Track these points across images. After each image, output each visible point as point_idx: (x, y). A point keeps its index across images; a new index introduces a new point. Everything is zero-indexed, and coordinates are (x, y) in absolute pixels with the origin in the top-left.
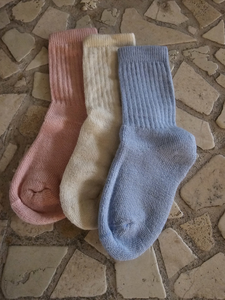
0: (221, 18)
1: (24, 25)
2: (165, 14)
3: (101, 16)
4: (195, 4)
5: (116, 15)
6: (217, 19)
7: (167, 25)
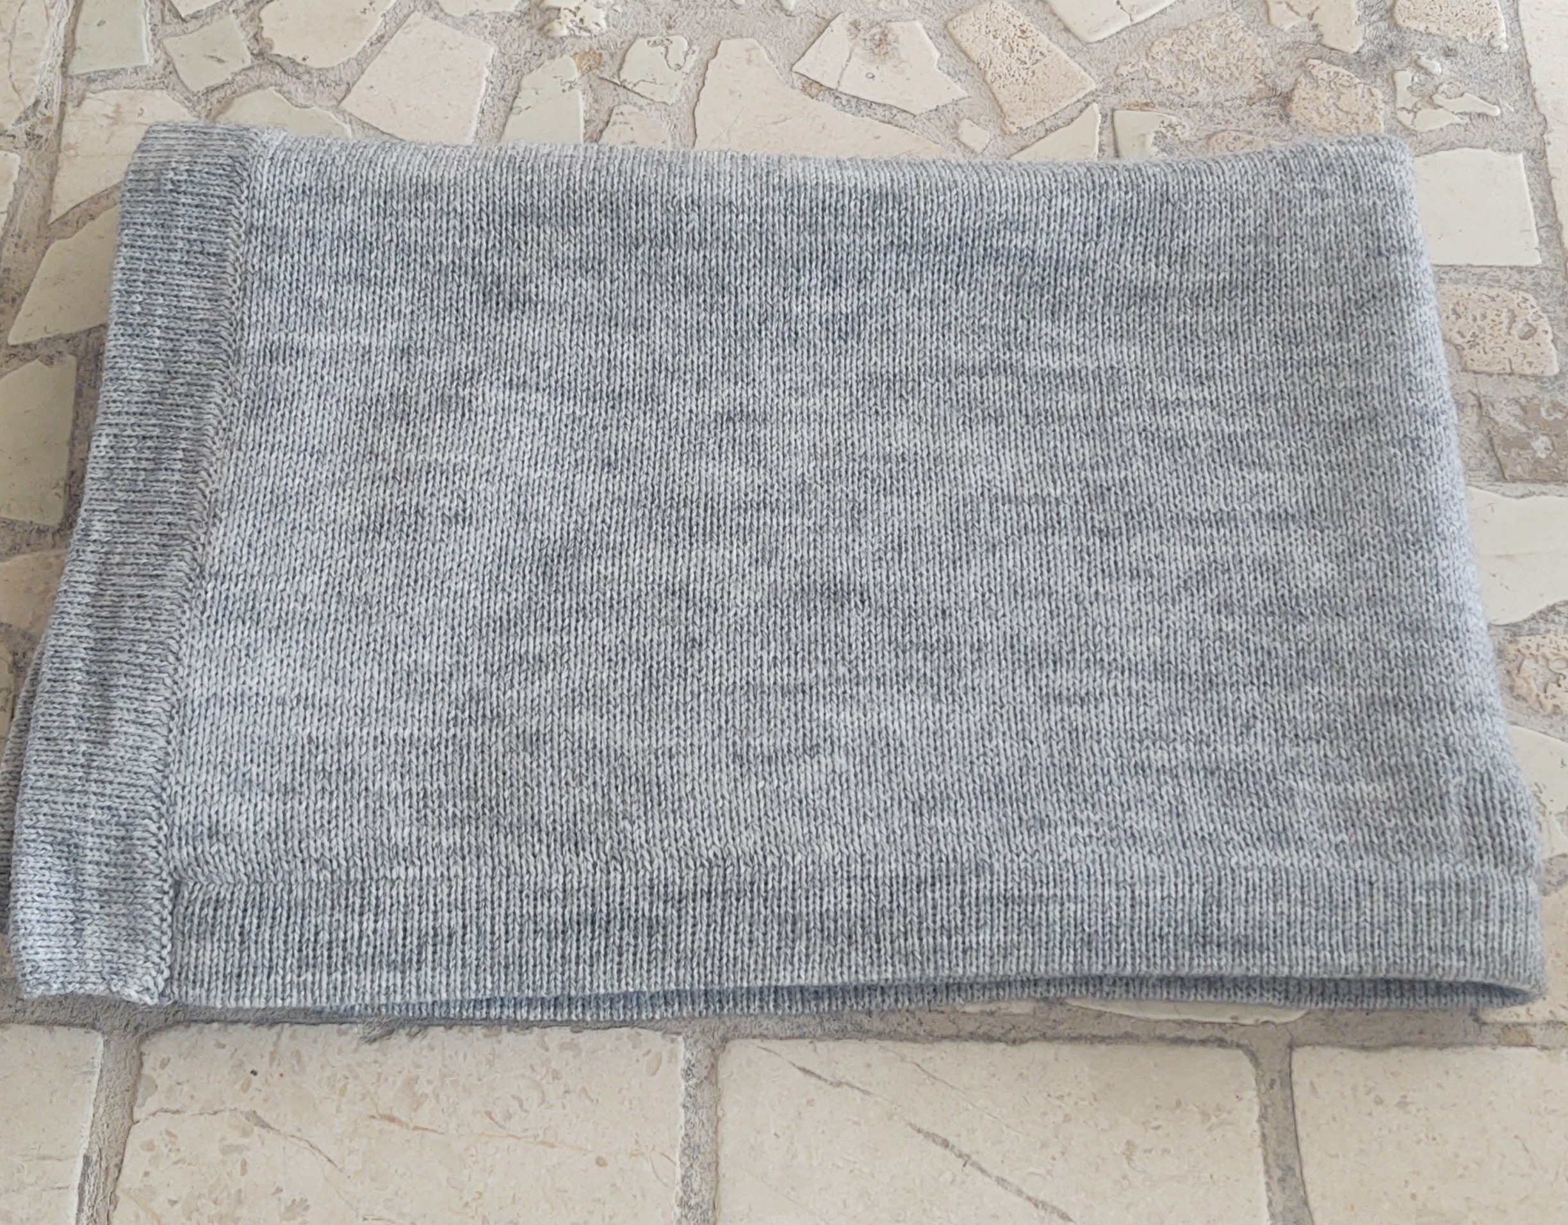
0: (1089, 99)
1: (306, 77)
2: (873, 70)
3: (623, 60)
4: (999, 40)
5: (681, 62)
6: (1075, 99)
7: (880, 110)
